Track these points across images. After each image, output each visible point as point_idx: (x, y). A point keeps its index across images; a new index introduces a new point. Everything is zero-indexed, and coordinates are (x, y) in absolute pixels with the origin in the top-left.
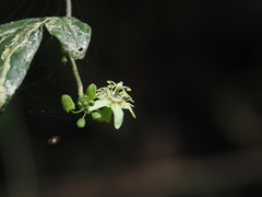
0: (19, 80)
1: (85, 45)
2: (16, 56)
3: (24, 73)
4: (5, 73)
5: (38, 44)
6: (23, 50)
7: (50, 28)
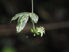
0: (24, 27)
1: (37, 20)
2: (23, 22)
3: (25, 25)
4: (21, 25)
5: (28, 19)
6: (25, 20)
7: (30, 16)
